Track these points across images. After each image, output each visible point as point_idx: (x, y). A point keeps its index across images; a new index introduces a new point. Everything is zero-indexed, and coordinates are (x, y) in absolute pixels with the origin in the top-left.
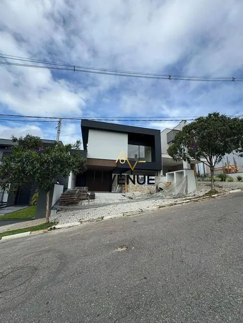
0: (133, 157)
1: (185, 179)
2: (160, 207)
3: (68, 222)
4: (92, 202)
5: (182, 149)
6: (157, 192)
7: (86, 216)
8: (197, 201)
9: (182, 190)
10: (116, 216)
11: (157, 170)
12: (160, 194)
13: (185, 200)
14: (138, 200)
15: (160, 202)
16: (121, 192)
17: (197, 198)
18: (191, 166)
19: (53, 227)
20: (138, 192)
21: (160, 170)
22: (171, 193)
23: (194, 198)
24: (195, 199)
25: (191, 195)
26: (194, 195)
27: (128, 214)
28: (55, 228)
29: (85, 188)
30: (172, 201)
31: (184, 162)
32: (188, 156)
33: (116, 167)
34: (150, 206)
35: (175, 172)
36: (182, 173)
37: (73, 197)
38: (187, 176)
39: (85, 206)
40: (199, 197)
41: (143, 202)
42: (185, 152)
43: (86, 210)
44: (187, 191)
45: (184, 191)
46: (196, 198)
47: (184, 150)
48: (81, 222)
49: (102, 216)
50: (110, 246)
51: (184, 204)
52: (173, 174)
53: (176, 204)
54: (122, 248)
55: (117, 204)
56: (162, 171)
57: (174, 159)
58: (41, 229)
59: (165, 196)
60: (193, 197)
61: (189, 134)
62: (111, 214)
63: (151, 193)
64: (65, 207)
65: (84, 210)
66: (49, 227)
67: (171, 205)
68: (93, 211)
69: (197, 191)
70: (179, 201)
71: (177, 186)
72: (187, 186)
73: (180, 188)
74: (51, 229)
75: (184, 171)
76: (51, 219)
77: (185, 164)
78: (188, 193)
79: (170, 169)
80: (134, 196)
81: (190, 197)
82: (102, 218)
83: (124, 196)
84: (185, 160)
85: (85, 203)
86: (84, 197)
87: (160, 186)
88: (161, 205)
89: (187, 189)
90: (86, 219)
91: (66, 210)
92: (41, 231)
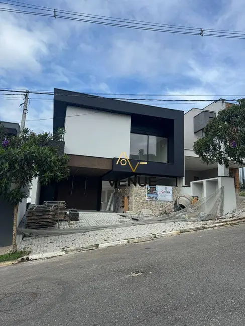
0: (136, 154)
1: (220, 192)
2: (181, 232)
3: (45, 251)
4: (74, 225)
5: (216, 146)
6: (175, 211)
7: (71, 243)
8: (235, 224)
9: (215, 208)
10: (116, 243)
11: (176, 177)
12: (180, 213)
13: (219, 223)
14: (147, 222)
15: (181, 225)
16: (115, 211)
17: (236, 220)
18: (230, 173)
19: (25, 257)
20: (148, 210)
21: (181, 177)
22: (197, 213)
23: (232, 221)
24: (234, 222)
25: (228, 216)
26: (233, 217)
27: (135, 240)
28: (28, 259)
29: (61, 203)
30: (199, 224)
31: (219, 166)
32: (226, 156)
33: (111, 171)
34: (168, 230)
35: (204, 181)
36: (216, 182)
37: (47, 216)
38: (223, 187)
39: (64, 229)
40: (240, 219)
41: (155, 225)
42: (222, 150)
43: (68, 236)
44: (222, 210)
45: (219, 211)
46: (234, 220)
47: (220, 148)
48: (66, 251)
49: (97, 243)
50: (121, 272)
51: (216, 228)
52: (202, 184)
53: (205, 228)
54: (136, 274)
55: (116, 227)
56: (184, 178)
57: (204, 159)
58: (8, 260)
59: (189, 217)
60: (231, 219)
61: (229, 123)
62: (108, 241)
63: (165, 213)
64: (34, 230)
65: (66, 236)
66: (18, 258)
67: (198, 229)
68: (81, 237)
69: (237, 211)
70: (210, 224)
71: (207, 202)
72: (223, 202)
73: (212, 205)
74: (23, 260)
75: (220, 179)
76: (19, 248)
77: (222, 169)
78: (225, 213)
79: (197, 175)
80: (140, 216)
81: (227, 220)
82: (97, 246)
83: (124, 216)
84: (221, 163)
85: (64, 226)
86: (61, 217)
87: (181, 201)
88: (183, 229)
89: (222, 207)
90: (72, 248)
91: (37, 235)
92: (9, 263)
